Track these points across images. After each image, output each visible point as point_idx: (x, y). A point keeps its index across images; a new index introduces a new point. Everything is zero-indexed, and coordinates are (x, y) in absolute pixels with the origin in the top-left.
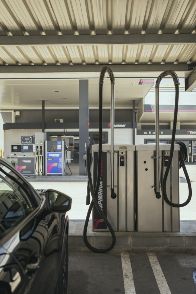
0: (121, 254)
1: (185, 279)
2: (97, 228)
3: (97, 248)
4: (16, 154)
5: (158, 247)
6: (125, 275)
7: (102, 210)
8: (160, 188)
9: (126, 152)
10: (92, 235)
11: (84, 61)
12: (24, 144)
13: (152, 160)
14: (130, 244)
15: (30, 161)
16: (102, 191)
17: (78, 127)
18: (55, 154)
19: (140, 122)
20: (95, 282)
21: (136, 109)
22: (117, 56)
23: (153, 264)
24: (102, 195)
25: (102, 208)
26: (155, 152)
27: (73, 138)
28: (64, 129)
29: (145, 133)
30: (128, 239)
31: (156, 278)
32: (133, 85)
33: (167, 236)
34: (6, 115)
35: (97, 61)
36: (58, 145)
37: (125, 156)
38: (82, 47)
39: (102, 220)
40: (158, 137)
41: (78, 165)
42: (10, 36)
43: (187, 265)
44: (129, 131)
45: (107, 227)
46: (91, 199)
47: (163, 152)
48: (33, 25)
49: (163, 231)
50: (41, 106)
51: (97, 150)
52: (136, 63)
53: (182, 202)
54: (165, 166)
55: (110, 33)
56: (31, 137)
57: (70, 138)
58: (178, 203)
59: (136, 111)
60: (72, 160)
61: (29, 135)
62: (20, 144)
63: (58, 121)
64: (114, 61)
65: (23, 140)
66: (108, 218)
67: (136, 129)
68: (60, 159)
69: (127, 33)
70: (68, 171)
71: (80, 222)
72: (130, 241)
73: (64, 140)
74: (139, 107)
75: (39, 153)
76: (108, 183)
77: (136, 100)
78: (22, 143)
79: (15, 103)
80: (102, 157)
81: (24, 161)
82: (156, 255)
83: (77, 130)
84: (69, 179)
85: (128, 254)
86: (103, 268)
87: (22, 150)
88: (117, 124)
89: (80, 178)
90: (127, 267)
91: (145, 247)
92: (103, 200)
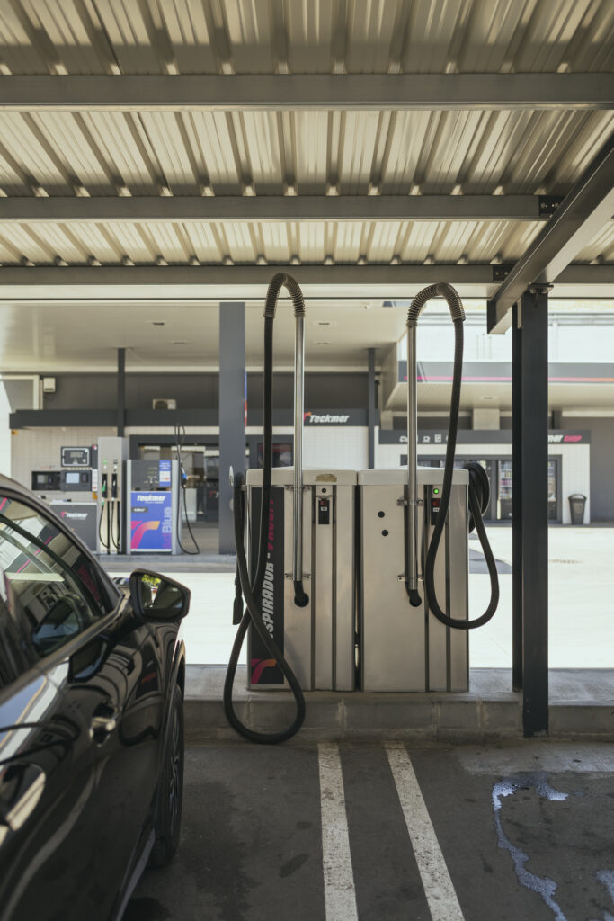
0: (320, 746)
1: (471, 801)
2: (259, 683)
3: (259, 730)
4: (47, 496)
5: (413, 730)
6: (325, 793)
7: (272, 636)
8: (420, 580)
9: (334, 487)
10: (246, 699)
11: (227, 257)
12: (69, 469)
13: (401, 510)
14: (343, 723)
15: (83, 516)
16: (272, 589)
17: (215, 423)
18: (153, 495)
19: (388, 409)
20: (250, 809)
21: (378, 374)
22: (312, 245)
23: (398, 769)
24: (272, 599)
25: (271, 630)
26: (406, 488)
27: (202, 453)
28: (179, 427)
29: (401, 440)
30: (337, 708)
31: (401, 799)
32: (368, 307)
33: (434, 700)
34: (17, 387)
35: (261, 256)
36: (161, 473)
37: (331, 500)
38: (222, 224)
39: (272, 663)
40: (413, 449)
41: (217, 527)
42: (42, 198)
43: (482, 769)
44: (359, 432)
45: (285, 679)
46: (245, 606)
47: (428, 489)
48: (100, 171)
49: (428, 690)
50: (116, 362)
51: (259, 483)
52: (361, 263)
53: (474, 615)
54: (432, 524)
55: (291, 192)
56: (87, 450)
57: (196, 452)
58: (465, 618)
59: (377, 378)
60: (201, 512)
61: (81, 445)
62: (58, 468)
63: (163, 406)
64: (305, 256)
65: (67, 457)
66: (287, 656)
67: (376, 429)
68: (167, 511)
69: (332, 192)
70: (189, 544)
71: (217, 670)
72: (343, 714)
73: (178, 458)
74: (385, 369)
75: (110, 493)
76: (288, 568)
77: (378, 349)
78: (62, 466)
79: (42, 356)
80: (271, 502)
81: (69, 515)
82: (408, 748)
83: (214, 431)
84: (191, 564)
85: (337, 747)
86: (270, 778)
87: (61, 485)
88: (325, 415)
89: (219, 562)
90: (331, 775)
91: (379, 730)
92: (274, 610)
